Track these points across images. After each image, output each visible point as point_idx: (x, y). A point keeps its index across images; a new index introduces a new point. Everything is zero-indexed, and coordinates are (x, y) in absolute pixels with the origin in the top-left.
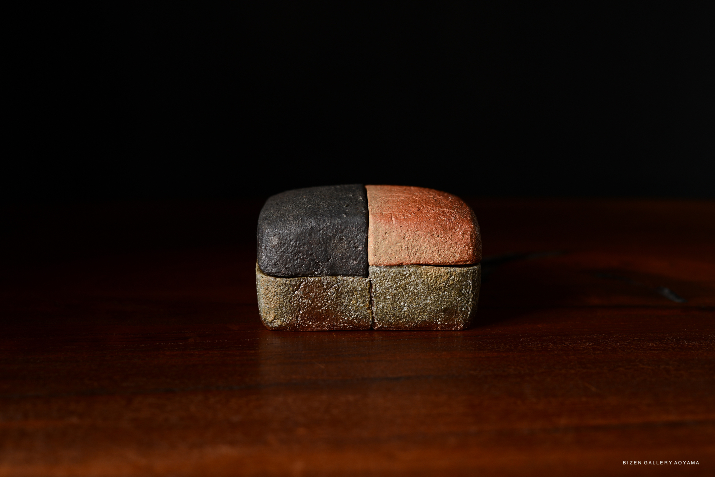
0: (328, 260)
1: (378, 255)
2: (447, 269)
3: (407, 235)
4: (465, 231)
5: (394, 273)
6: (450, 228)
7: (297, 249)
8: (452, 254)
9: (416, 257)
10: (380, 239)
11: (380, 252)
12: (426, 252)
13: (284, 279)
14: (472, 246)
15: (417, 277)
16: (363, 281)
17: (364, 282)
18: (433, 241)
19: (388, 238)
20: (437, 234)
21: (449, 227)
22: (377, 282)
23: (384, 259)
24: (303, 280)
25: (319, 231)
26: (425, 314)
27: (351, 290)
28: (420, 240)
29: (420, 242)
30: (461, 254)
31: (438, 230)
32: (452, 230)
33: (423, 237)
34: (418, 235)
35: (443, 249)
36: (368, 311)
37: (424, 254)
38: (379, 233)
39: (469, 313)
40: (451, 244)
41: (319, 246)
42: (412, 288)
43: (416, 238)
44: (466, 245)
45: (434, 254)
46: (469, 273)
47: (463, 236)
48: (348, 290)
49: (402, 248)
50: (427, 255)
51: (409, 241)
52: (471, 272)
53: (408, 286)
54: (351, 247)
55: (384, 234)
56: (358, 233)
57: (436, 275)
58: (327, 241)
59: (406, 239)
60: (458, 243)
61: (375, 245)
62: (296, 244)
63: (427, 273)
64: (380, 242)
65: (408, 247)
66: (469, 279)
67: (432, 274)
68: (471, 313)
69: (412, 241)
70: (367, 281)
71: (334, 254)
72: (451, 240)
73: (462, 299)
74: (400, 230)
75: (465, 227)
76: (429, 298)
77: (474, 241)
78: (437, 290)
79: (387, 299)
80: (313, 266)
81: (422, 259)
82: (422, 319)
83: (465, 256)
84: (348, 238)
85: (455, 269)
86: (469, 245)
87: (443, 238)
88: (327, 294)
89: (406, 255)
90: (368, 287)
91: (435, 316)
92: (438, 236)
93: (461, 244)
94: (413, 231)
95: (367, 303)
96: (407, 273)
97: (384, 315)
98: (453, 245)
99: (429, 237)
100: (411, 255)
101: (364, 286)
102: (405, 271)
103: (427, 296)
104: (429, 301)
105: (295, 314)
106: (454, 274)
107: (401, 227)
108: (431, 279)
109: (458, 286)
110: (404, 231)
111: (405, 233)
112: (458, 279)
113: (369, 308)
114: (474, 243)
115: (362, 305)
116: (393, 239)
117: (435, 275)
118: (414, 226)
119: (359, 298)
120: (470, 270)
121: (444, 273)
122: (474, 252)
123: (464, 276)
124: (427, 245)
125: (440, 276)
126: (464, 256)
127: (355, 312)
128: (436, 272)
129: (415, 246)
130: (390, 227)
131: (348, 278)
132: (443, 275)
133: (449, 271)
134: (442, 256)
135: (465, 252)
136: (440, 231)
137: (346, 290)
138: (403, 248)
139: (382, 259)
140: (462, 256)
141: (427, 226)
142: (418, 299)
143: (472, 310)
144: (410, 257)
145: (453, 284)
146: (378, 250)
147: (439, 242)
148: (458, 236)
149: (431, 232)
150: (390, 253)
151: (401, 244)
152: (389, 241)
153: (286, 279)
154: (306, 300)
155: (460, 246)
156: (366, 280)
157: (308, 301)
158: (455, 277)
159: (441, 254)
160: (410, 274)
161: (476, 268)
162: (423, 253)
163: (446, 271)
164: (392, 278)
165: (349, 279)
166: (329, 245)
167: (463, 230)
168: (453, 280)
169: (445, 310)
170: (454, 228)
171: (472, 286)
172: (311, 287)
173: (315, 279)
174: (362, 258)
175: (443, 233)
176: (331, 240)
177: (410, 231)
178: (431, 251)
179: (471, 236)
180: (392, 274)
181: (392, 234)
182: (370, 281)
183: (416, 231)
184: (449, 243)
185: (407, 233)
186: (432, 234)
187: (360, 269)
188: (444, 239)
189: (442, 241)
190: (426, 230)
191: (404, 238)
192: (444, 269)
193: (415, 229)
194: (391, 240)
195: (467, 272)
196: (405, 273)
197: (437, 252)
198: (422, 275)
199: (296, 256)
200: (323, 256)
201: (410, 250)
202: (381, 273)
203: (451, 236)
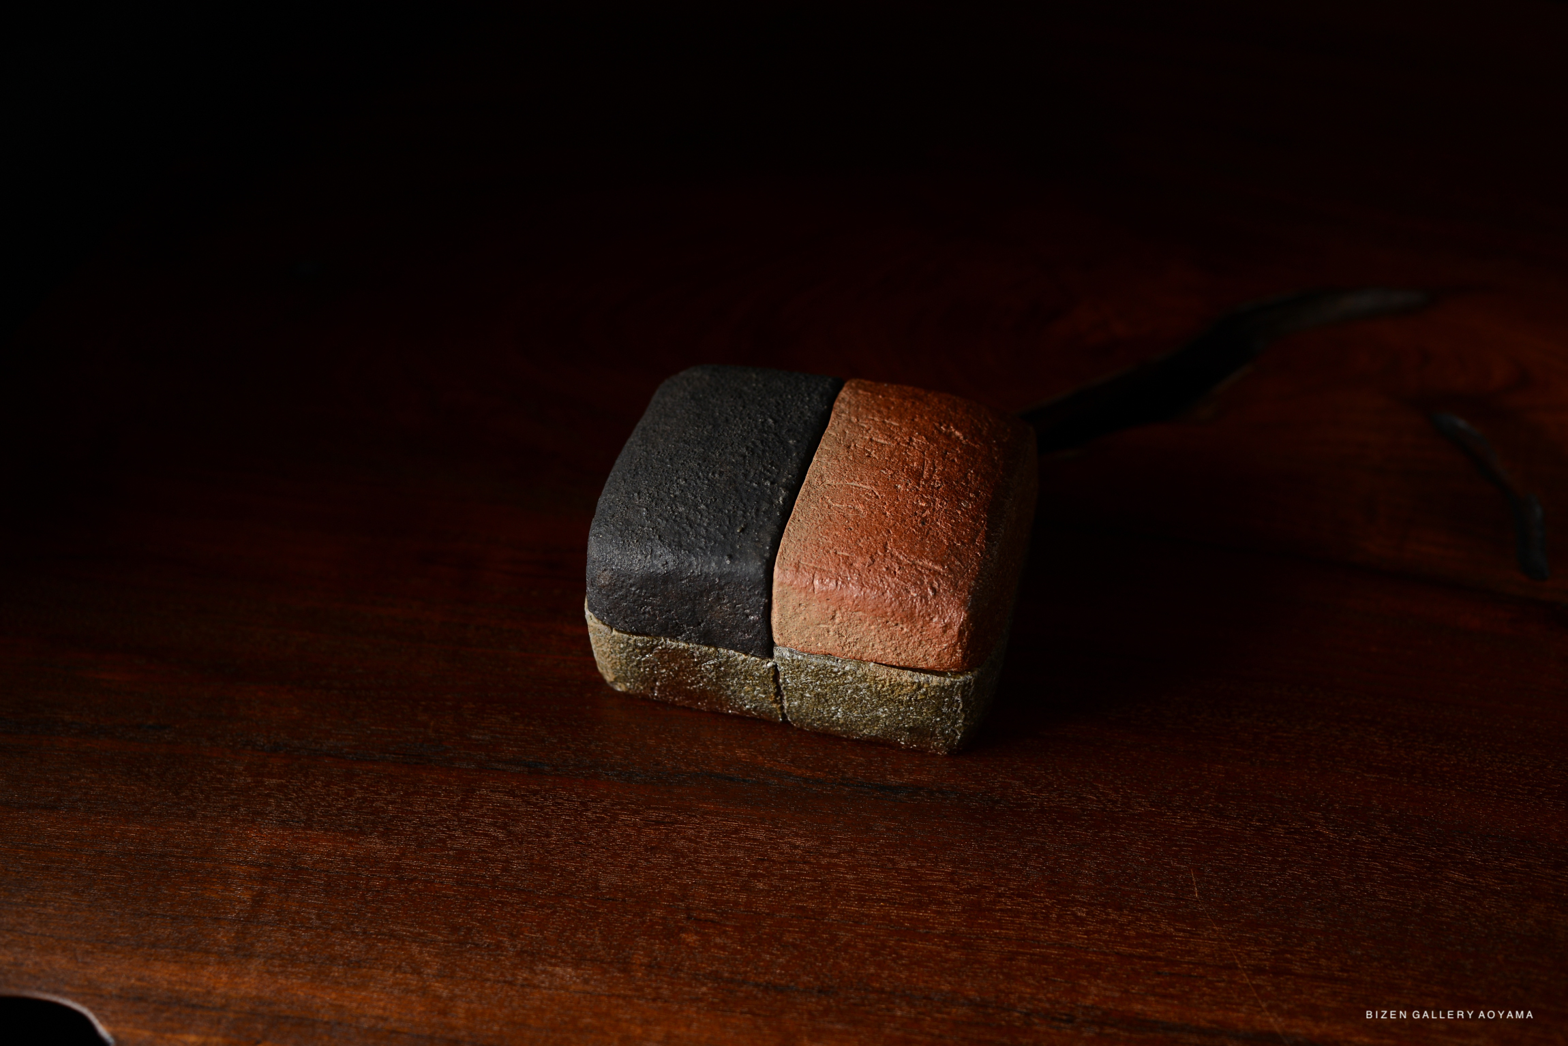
0: (699, 624)
1: (786, 635)
2: (913, 675)
3: (838, 614)
4: (950, 624)
5: (815, 666)
6: (921, 614)
7: (642, 599)
8: (922, 656)
9: (855, 649)
10: (789, 612)
11: (789, 632)
12: (873, 646)
13: (625, 635)
14: (960, 649)
15: (857, 679)
16: (763, 664)
17: (764, 666)
18: (885, 633)
19: (804, 612)
20: (895, 622)
21: (919, 612)
22: (787, 672)
23: (797, 643)
24: (658, 642)
25: (681, 580)
26: (876, 728)
27: (742, 673)
28: (862, 627)
29: (863, 630)
30: (939, 658)
31: (896, 615)
32: (925, 618)
33: (868, 623)
34: (858, 618)
35: (905, 646)
36: (774, 706)
37: (870, 648)
38: (788, 602)
39: (959, 737)
40: (921, 640)
41: (681, 602)
42: (849, 692)
43: (856, 622)
44: (949, 647)
45: (887, 651)
46: (956, 686)
47: (945, 632)
48: (736, 672)
49: (828, 632)
50: (874, 651)
51: (841, 624)
52: (959, 686)
53: (841, 687)
54: (738, 614)
55: (797, 605)
56: (750, 596)
57: (892, 683)
58: (695, 597)
59: (837, 621)
60: (934, 641)
61: (780, 619)
62: (641, 592)
63: (875, 677)
64: (789, 616)
65: (840, 632)
66: (957, 694)
67: (884, 680)
68: (961, 738)
69: (848, 626)
70: (769, 665)
71: (708, 617)
72: (921, 635)
73: (942, 719)
74: (825, 605)
75: (952, 615)
76: (882, 710)
77: (965, 640)
78: (895, 702)
79: (805, 697)
80: (673, 628)
81: (865, 654)
82: (870, 733)
83: (946, 663)
84: (733, 600)
85: (928, 678)
86: (954, 646)
87: (905, 630)
88: (700, 670)
89: (836, 644)
90: (771, 675)
91: (894, 734)
92: (897, 625)
93: (940, 643)
94: (850, 611)
95: (772, 695)
96: (839, 671)
97: (802, 715)
98: (924, 642)
99: (878, 625)
100: (845, 645)
101: (765, 672)
102: (834, 667)
103: (876, 706)
104: (881, 714)
105: (648, 683)
106: (925, 686)
107: (829, 601)
108: (883, 687)
109: (934, 703)
110: (832, 608)
111: (835, 611)
112: (933, 694)
113: (775, 701)
114: (965, 643)
115: (764, 696)
116: (813, 616)
117: (890, 682)
118: (851, 603)
119: (757, 685)
120: (958, 683)
121: (906, 681)
122: (964, 658)
123: (946, 691)
124: (875, 636)
125: (899, 684)
126: (943, 661)
127: (751, 702)
128: (892, 679)
129: (852, 634)
130: (808, 597)
131: (737, 654)
132: (905, 684)
133: (917, 681)
134: (903, 656)
135: (946, 657)
136: (901, 618)
137: (732, 671)
138: (831, 633)
139: (792, 642)
140: (940, 661)
141: (877, 606)
142: (861, 707)
143: (962, 734)
144: (844, 647)
145: (925, 699)
146: (786, 627)
147: (897, 634)
148: (935, 630)
149: (883, 617)
150: (807, 636)
151: (827, 626)
152: (805, 619)
153: (628, 636)
154: (664, 671)
155: (937, 646)
156: (767, 663)
157: (669, 673)
158: (927, 690)
159: (900, 653)
160: (845, 674)
161: (970, 679)
162: (867, 647)
163: (910, 680)
164: (812, 672)
165: (739, 656)
166: (699, 603)
167: (946, 621)
168: (925, 694)
169: (910, 730)
170: (929, 615)
171: (963, 704)
172: (673, 655)
173: (678, 646)
174: (759, 632)
175: (907, 621)
176: (702, 596)
177: (844, 610)
178: (881, 647)
179: (961, 633)
180: (813, 667)
181: (811, 608)
182: (775, 666)
183: (856, 612)
184: (916, 640)
185: (838, 612)
186: (884, 620)
187: (756, 646)
188: (908, 631)
189: (903, 634)
190: (874, 613)
191: (833, 618)
192: (906, 676)
193: (854, 607)
194: (810, 618)
195: (952, 685)
196: (836, 670)
197: (893, 649)
198: (866, 679)
199: (641, 608)
200: (690, 618)
201: (844, 639)
202: (793, 661)
203: (922, 627)
